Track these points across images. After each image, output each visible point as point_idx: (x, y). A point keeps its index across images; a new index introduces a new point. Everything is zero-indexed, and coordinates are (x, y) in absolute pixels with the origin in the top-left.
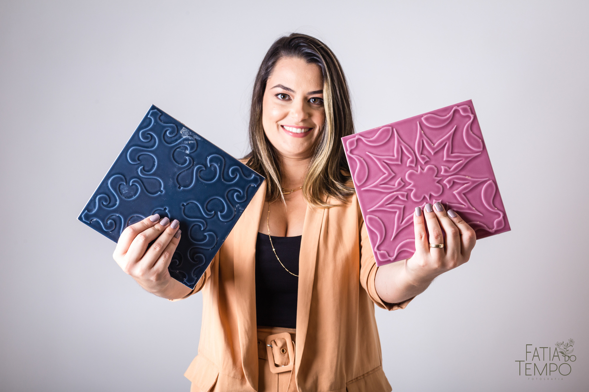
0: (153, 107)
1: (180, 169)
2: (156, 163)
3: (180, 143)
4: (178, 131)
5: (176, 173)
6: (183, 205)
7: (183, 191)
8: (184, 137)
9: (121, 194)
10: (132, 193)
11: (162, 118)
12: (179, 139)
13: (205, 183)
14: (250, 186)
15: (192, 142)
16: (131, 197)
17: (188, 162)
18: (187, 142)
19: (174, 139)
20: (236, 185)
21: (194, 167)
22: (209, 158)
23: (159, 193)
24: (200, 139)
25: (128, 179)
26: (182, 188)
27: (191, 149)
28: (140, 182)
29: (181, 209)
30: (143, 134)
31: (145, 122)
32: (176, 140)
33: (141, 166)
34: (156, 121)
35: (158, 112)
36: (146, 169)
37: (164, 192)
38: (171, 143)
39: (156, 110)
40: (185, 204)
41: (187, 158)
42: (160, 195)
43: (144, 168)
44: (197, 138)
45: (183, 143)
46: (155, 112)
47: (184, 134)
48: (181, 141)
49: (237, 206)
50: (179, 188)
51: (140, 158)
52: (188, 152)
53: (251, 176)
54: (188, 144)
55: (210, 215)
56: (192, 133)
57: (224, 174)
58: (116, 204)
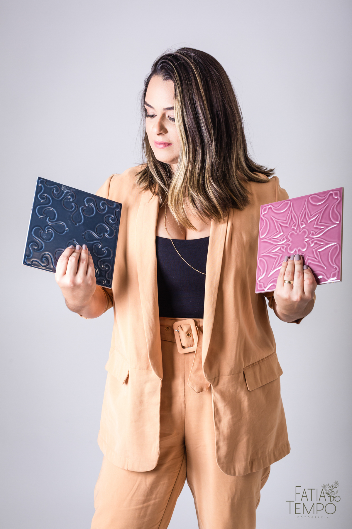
0: (39, 178)
1: (72, 212)
2: (56, 213)
3: (64, 196)
4: (61, 189)
5: (70, 216)
6: (83, 235)
7: (79, 225)
8: (65, 191)
9: (43, 239)
10: (49, 236)
11: (47, 183)
12: (63, 194)
13: (90, 217)
14: (116, 211)
15: (71, 193)
16: (50, 239)
17: (74, 207)
18: (68, 194)
19: (60, 195)
20: (107, 213)
21: (79, 209)
22: (85, 201)
23: (66, 231)
24: (75, 190)
25: (43, 228)
26: (77, 224)
27: (73, 198)
28: (51, 228)
29: (83, 237)
30: (40, 196)
31: (38, 189)
32: (62, 195)
33: (47, 217)
34: (44, 186)
35: (44, 180)
36: (51, 218)
37: (68, 230)
38: (59, 198)
39: (42, 179)
40: (84, 234)
41: (72, 204)
42: (66, 232)
43: (50, 218)
44: (73, 190)
45: (67, 196)
46: (42, 181)
47: (64, 190)
48: (65, 195)
49: (114, 226)
50: (76, 224)
51: (45, 212)
52: (71, 200)
53: (114, 205)
54: (70, 195)
55: (101, 236)
56: (69, 188)
57: (98, 207)
58: (43, 247)
